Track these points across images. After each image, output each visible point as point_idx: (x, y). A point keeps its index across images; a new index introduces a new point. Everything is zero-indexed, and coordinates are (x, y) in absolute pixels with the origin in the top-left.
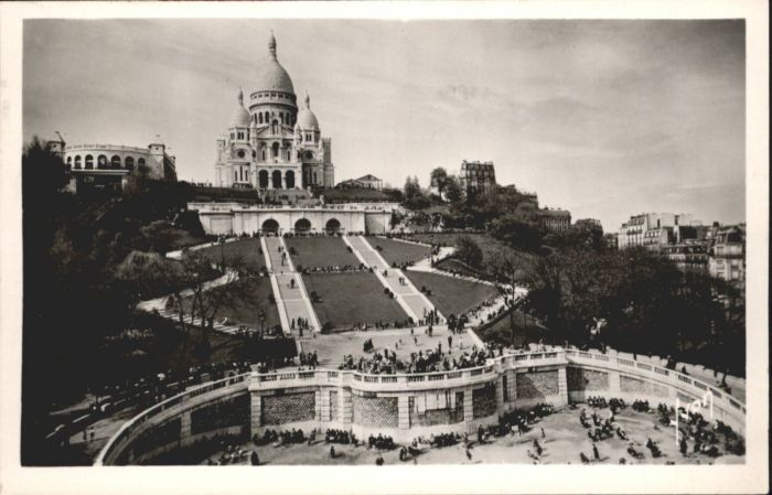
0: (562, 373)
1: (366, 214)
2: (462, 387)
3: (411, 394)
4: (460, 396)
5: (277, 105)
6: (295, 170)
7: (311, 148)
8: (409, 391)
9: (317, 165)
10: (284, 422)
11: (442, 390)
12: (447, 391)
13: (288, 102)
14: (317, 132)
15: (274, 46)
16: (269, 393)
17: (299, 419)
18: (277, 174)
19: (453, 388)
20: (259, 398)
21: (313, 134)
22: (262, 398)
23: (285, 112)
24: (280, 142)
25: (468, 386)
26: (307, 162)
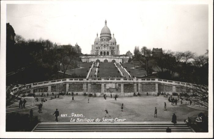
0: (157, 85)
1: (123, 59)
2: (120, 83)
3: (105, 83)
4: (120, 85)
5: (107, 36)
6: (109, 52)
7: (114, 47)
8: (104, 82)
9: (115, 51)
10: (75, 91)
11: (114, 83)
12: (116, 83)
13: (109, 36)
14: (116, 42)
15: (106, 22)
16: (71, 83)
17: (78, 91)
18: (105, 53)
19: (118, 83)
20: (68, 85)
21: (114, 43)
22: (69, 84)
23: (108, 38)
24: (106, 45)
25: (122, 83)
26: (113, 50)
